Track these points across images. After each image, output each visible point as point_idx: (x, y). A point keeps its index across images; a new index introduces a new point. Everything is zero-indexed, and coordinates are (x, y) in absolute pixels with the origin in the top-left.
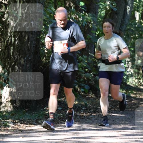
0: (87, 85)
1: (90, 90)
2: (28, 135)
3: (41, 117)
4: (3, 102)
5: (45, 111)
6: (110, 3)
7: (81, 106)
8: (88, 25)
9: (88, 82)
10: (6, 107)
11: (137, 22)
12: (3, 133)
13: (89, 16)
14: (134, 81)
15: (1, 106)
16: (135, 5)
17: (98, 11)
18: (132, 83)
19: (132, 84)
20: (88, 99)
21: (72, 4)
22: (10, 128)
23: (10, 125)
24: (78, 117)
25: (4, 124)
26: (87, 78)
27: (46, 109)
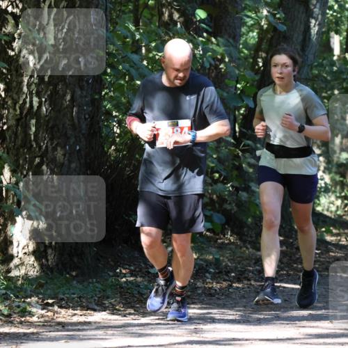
0: (218, 212)
1: (226, 226)
2: (79, 335)
3: (109, 293)
4: (16, 255)
5: (118, 276)
6: (268, 12)
7: (207, 265)
8: (217, 67)
9: (221, 206)
10: (24, 267)
11: (335, 58)
12: (18, 331)
13: (220, 44)
14: (332, 203)
15: (12, 265)
16: (331, 18)
17: (241, 31)
18: (329, 207)
19: (328, 210)
20: (222, 247)
21: (176, 16)
22: (35, 319)
23: (34, 310)
24: (200, 292)
25: (18, 310)
26: (217, 196)
27: (120, 271)
